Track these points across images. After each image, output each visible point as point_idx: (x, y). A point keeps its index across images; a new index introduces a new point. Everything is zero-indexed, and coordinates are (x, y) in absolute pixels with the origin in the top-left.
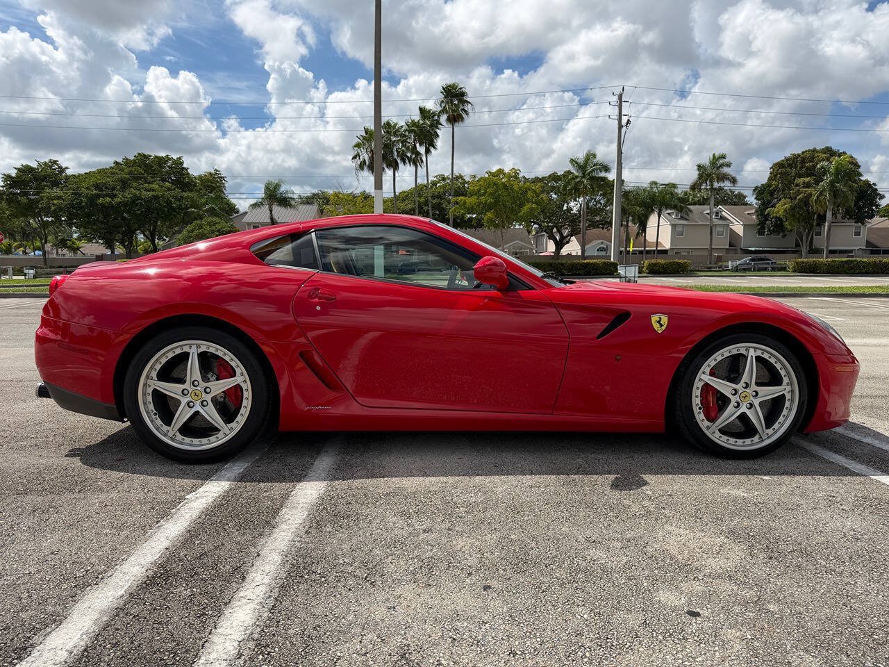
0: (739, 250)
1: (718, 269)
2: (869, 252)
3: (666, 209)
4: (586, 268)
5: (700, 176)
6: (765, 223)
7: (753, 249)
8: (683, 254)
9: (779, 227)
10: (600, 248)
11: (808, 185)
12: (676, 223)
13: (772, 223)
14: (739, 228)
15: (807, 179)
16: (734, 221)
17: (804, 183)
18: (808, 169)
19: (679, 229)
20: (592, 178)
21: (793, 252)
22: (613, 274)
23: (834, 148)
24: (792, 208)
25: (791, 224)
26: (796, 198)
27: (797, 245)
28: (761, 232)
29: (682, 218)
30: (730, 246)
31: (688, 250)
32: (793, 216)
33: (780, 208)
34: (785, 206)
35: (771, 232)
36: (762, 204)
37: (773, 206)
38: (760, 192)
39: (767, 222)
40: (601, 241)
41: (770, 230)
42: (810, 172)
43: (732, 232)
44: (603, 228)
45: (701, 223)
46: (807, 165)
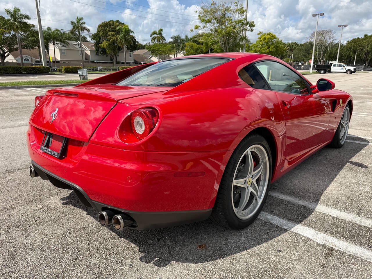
0: (90, 62)
1: (92, 70)
2: (134, 63)
3: (57, 41)
4: (34, 70)
5: (74, 27)
6: (98, 50)
7: (96, 61)
8: (66, 63)
9: (104, 52)
10: (26, 59)
11: (113, 35)
12: (61, 48)
13: (101, 50)
14: (88, 52)
15: (113, 33)
16: (86, 49)
17: (112, 34)
18: (112, 28)
19: (63, 51)
20: (20, 22)
21: (110, 63)
22: (48, 73)
23: (120, 21)
24: (109, 45)
25: (109, 51)
26: (110, 41)
27: (111, 60)
28: (97, 54)
29: (63, 46)
30: (86, 60)
31: (69, 61)
32: (110, 48)
33: (104, 44)
34: (106, 44)
35: (101, 54)
36: (97, 42)
37: (101, 43)
38: (94, 37)
39: (99, 50)
40: (26, 55)
41: (101, 53)
42: (114, 30)
43: (86, 54)
44: (27, 49)
45: (72, 49)
46: (112, 27)
